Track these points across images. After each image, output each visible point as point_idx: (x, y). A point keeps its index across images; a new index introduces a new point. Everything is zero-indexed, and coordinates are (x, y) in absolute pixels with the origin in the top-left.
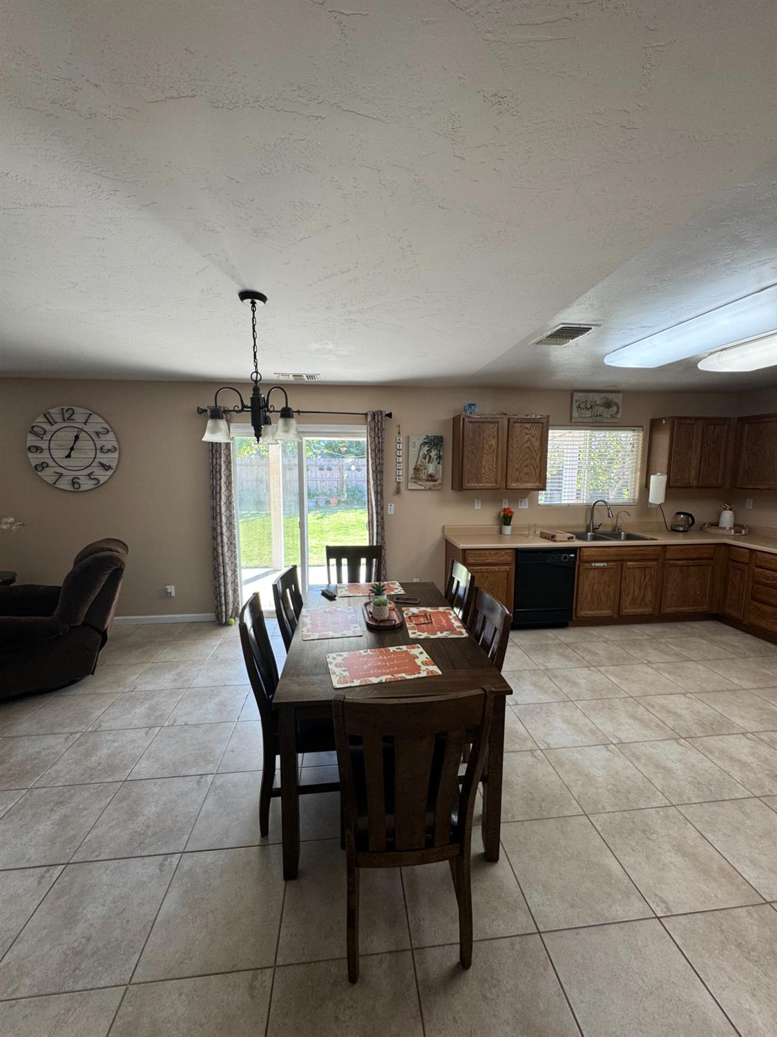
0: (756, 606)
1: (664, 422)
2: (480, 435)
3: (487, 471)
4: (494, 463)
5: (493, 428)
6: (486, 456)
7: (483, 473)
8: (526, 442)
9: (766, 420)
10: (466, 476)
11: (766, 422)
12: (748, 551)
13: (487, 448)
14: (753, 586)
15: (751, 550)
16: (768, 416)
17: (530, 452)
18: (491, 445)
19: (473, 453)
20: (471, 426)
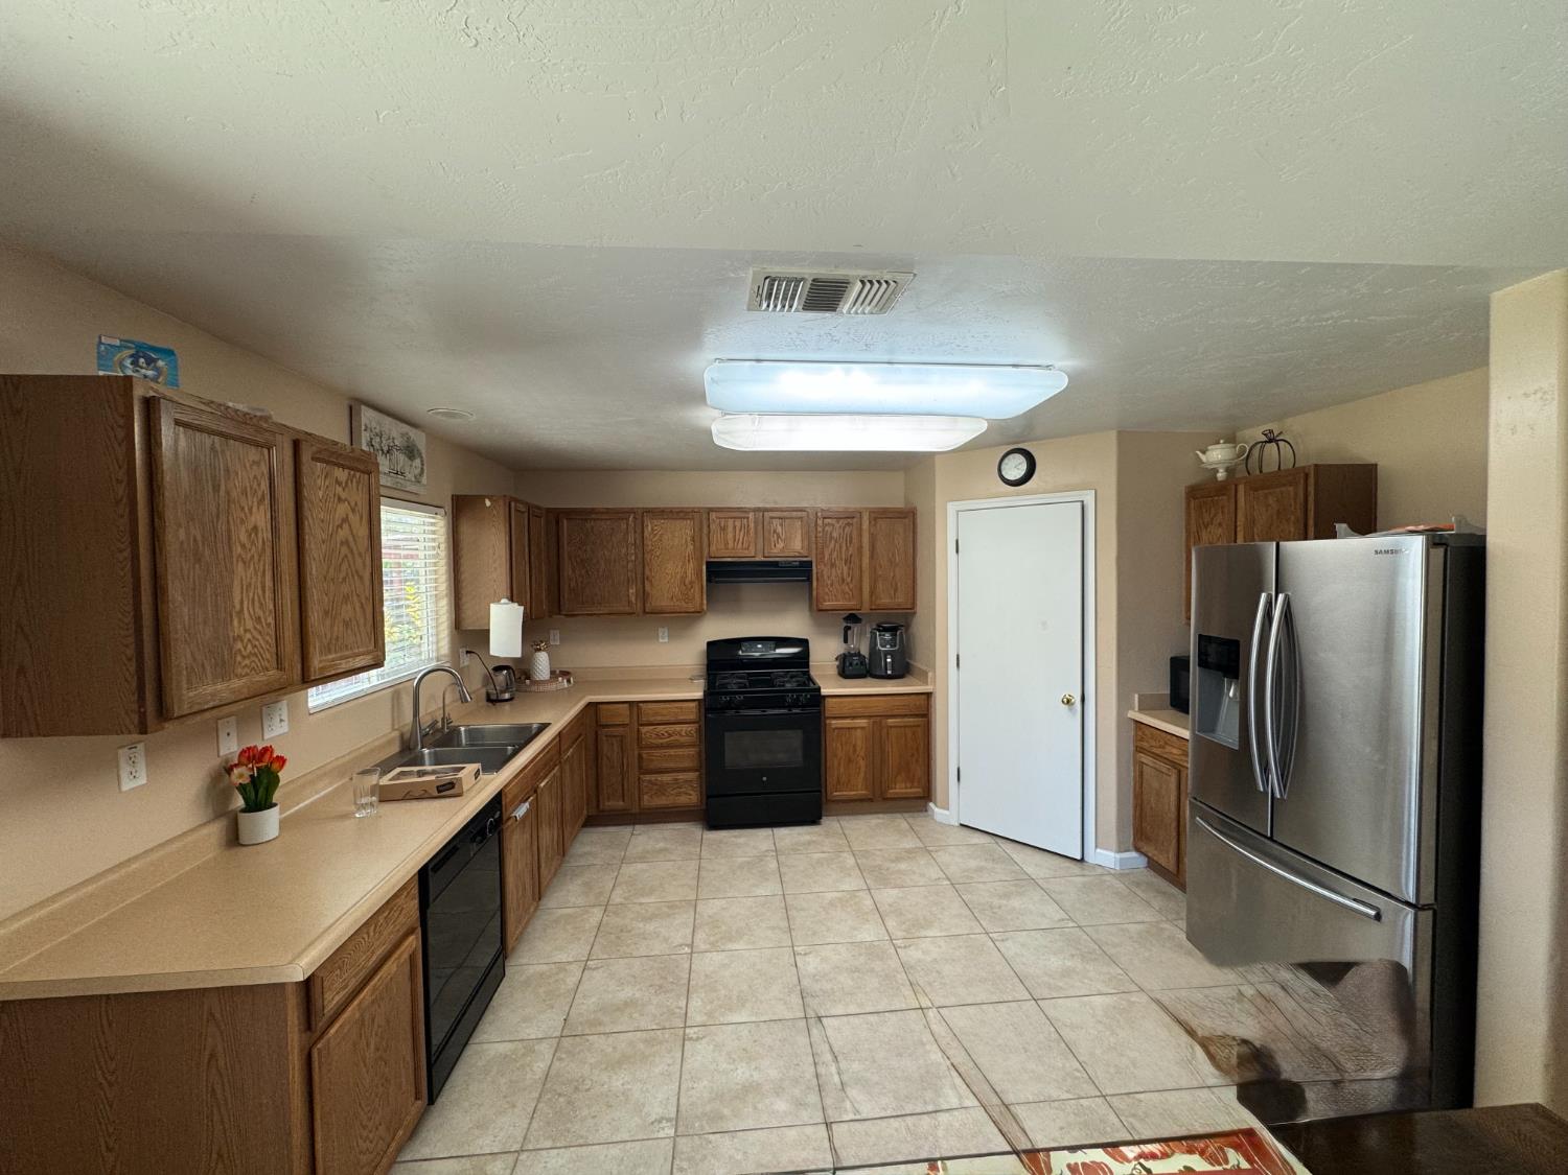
0: (650, 781)
1: (488, 503)
2: (216, 488)
3: (249, 624)
4: (268, 594)
5: (257, 463)
6: (240, 567)
7: (240, 638)
8: (340, 526)
9: (593, 516)
10: (182, 656)
11: (595, 520)
12: (626, 705)
13: (243, 537)
14: (640, 756)
15: (630, 703)
16: (593, 511)
17: (349, 555)
18: (255, 528)
19: (198, 559)
20: (183, 443)
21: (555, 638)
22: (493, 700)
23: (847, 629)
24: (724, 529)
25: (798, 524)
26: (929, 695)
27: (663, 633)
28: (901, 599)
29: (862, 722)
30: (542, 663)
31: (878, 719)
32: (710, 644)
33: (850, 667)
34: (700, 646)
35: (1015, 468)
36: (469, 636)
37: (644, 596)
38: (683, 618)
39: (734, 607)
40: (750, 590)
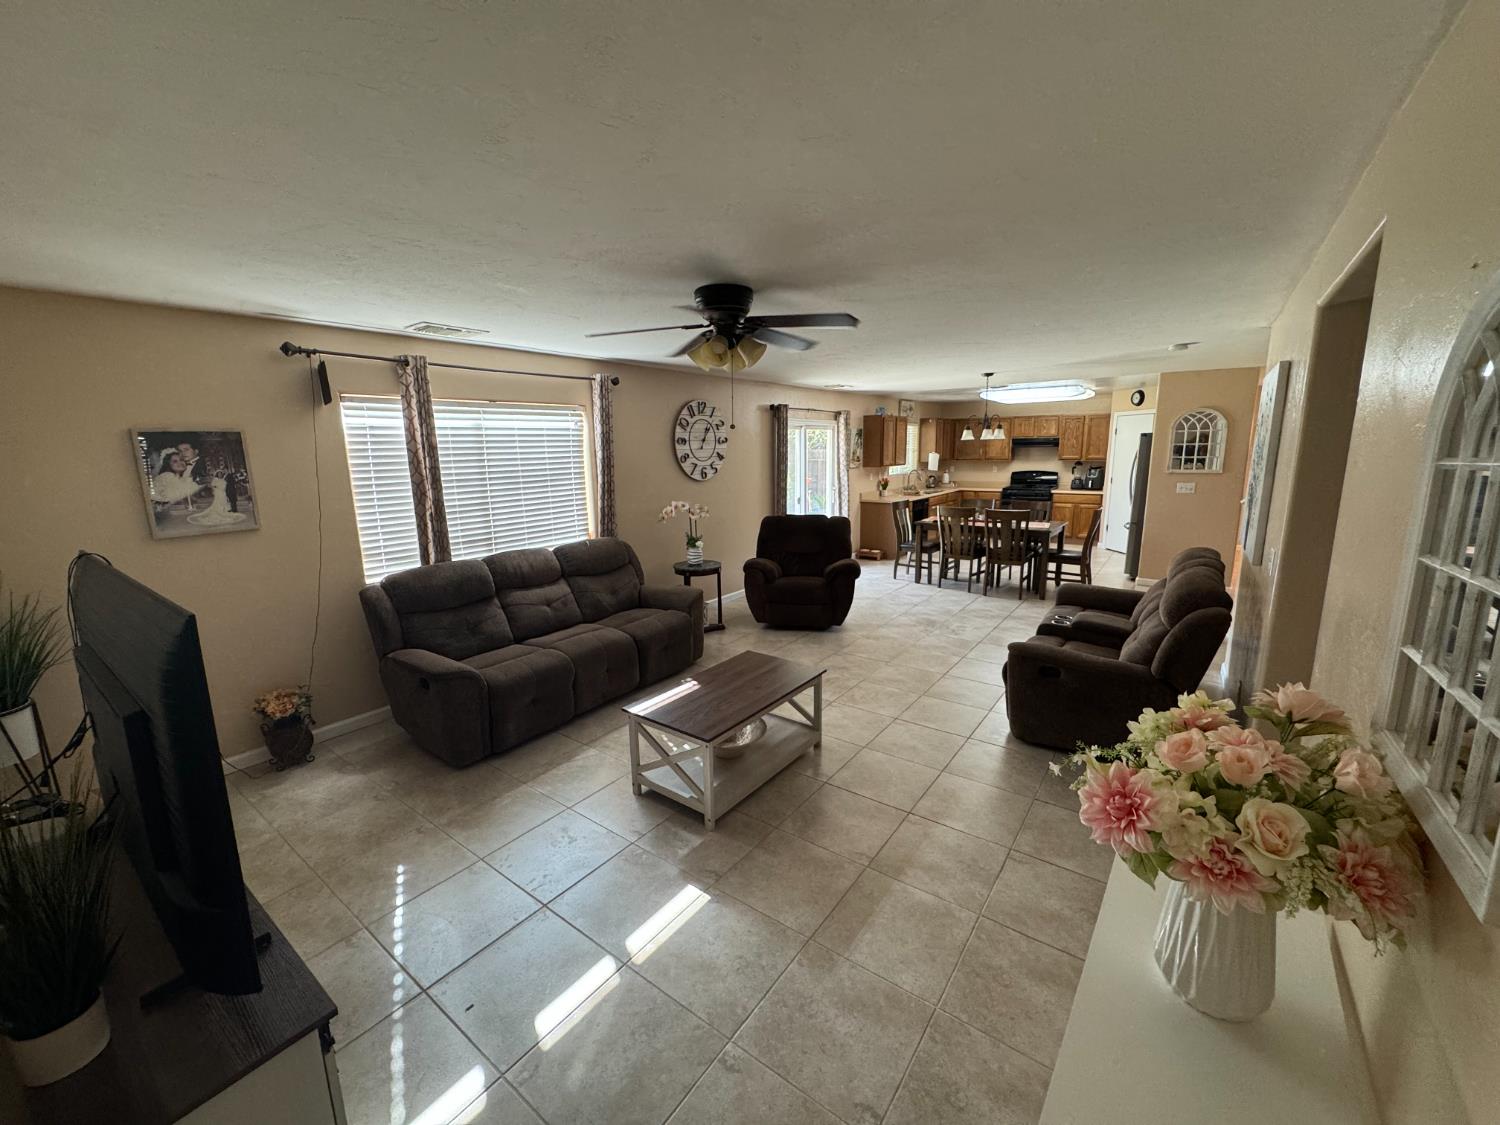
1: (931, 421)
9: (969, 421)
12: (973, 492)
15: (975, 492)
16: (969, 419)
21: (952, 469)
22: (928, 487)
23: (1074, 468)
24: (1021, 425)
25: (1053, 423)
26: (1102, 495)
27: (995, 468)
28: (1101, 456)
29: (1069, 505)
30: (946, 478)
31: (1076, 505)
32: (1014, 474)
33: (1079, 485)
34: (1009, 475)
35: (1137, 398)
36: (923, 464)
37: (985, 453)
38: (1002, 462)
39: (1027, 458)
40: (1034, 451)
